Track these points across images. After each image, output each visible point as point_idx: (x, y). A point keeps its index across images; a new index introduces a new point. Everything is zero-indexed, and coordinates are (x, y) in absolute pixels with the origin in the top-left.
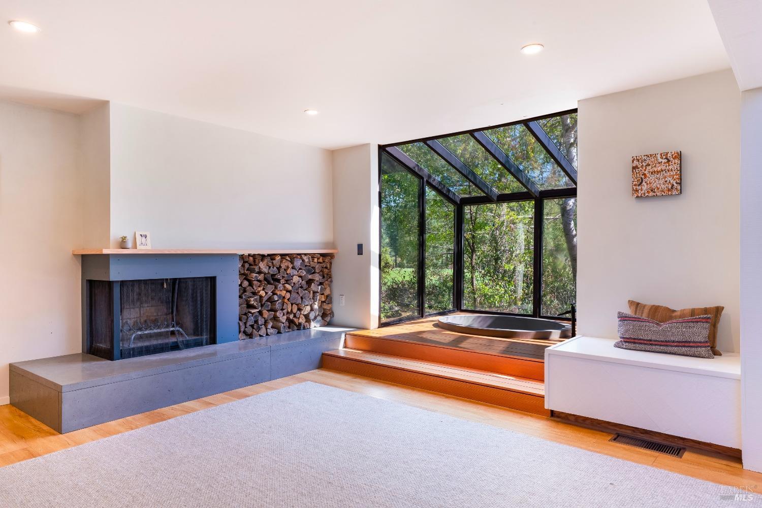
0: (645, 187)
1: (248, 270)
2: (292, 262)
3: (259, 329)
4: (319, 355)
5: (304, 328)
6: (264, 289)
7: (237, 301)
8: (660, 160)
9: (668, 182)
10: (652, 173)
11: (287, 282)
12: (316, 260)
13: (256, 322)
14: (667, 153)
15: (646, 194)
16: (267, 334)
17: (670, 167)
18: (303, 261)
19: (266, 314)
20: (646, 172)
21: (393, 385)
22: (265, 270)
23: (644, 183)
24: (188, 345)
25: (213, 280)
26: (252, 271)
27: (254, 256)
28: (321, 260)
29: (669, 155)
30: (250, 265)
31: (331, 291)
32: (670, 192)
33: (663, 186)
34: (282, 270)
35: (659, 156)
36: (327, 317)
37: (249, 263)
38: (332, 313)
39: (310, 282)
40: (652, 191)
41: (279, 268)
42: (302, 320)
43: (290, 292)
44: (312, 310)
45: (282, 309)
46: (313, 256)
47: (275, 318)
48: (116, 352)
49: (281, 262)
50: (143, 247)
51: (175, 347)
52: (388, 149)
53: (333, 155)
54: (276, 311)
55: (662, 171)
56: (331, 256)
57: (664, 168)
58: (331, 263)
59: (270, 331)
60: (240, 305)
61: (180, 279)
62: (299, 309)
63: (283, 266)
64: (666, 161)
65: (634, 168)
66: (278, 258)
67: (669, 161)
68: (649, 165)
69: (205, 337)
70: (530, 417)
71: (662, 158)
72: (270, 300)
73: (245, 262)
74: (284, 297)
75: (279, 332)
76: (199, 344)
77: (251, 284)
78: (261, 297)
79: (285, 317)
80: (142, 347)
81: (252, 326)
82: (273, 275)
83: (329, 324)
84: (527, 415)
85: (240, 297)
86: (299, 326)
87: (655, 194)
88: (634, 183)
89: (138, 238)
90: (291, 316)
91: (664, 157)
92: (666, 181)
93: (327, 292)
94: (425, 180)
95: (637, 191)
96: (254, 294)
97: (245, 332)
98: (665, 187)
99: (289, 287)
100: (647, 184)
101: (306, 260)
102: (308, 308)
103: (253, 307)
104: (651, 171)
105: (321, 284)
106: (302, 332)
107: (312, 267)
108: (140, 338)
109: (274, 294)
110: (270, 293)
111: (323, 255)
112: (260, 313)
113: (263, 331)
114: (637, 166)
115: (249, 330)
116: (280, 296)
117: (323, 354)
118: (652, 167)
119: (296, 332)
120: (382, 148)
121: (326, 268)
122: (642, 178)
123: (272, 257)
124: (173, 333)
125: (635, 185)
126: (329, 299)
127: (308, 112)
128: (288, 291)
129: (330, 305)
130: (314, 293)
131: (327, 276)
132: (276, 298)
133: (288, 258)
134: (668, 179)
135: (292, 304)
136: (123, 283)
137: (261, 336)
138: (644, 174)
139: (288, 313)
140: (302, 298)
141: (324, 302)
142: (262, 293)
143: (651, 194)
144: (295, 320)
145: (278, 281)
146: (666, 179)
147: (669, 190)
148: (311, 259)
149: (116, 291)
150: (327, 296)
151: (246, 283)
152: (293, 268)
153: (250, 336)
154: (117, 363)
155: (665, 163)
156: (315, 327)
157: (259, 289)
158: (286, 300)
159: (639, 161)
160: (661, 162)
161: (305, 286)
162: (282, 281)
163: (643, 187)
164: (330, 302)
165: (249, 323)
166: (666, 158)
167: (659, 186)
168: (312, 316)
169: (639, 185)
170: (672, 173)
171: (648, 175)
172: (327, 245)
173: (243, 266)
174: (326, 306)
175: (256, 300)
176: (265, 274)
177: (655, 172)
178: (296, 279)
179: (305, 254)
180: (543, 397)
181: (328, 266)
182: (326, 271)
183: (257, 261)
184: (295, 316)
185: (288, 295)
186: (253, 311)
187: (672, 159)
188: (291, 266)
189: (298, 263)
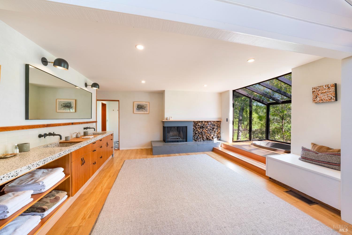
0: (318, 99)
1: (195, 125)
2: (208, 123)
3: (198, 139)
4: (212, 148)
5: (211, 140)
6: (199, 130)
7: (193, 132)
8: (325, 88)
9: (329, 96)
10: (321, 93)
11: (206, 128)
12: (215, 123)
13: (197, 138)
14: (328, 85)
15: (319, 102)
16: (200, 141)
17: (330, 90)
18: (211, 123)
19: (200, 136)
20: (319, 93)
21: (227, 159)
22: (200, 125)
23: (318, 97)
24: (181, 141)
25: (187, 127)
26: (197, 125)
27: (197, 121)
28: (217, 123)
29: (329, 86)
30: (196, 124)
31: (220, 131)
32: (330, 101)
33: (327, 98)
34: (205, 125)
35: (324, 86)
36: (219, 138)
37: (196, 123)
38: (220, 137)
39: (213, 128)
40: (321, 100)
41: (204, 125)
42: (211, 138)
43: (207, 131)
44: (214, 136)
45: (205, 135)
46: (214, 122)
47: (203, 137)
48: (166, 141)
49: (205, 123)
50: (171, 120)
51: (178, 141)
52: (236, 91)
53: (221, 94)
54: (203, 135)
55: (326, 92)
56: (220, 121)
57: (327, 91)
58: (220, 123)
59: (201, 140)
60: (193, 133)
61: (179, 127)
62: (210, 135)
63: (205, 124)
64: (328, 88)
65: (313, 92)
66: (204, 122)
67: (329, 88)
68: (320, 90)
69: (185, 140)
70: (261, 177)
71: (326, 87)
72: (201, 132)
73: (195, 123)
74: (205, 132)
75: (204, 141)
76: (183, 141)
77: (196, 128)
78: (199, 132)
79: (206, 137)
80: (171, 141)
81: (196, 138)
82: (202, 126)
83: (220, 140)
84: (261, 176)
85: (193, 131)
86: (210, 139)
87: (323, 102)
88: (313, 98)
89: (170, 118)
90: (208, 137)
91: (327, 87)
92: (328, 96)
93: (219, 131)
94: (252, 98)
95: (315, 100)
96: (197, 131)
97: (194, 140)
98: (328, 98)
99: (207, 130)
100: (319, 98)
101: (212, 123)
102: (213, 135)
103: (197, 134)
104: (321, 92)
105: (217, 129)
106: (211, 141)
107: (214, 125)
108: (171, 139)
109: (202, 131)
110: (201, 131)
111: (217, 121)
112: (199, 135)
113: (199, 140)
114: (314, 91)
115: (196, 139)
116: (204, 132)
117: (213, 148)
118: (321, 91)
119: (209, 141)
120: (234, 91)
121: (219, 125)
122: (317, 96)
123: (202, 122)
124: (177, 138)
125: (314, 98)
126: (219, 133)
127: (204, 86)
128: (206, 130)
129: (220, 135)
130: (215, 131)
131: (219, 127)
132: (203, 132)
133: (207, 122)
134: (329, 95)
135: (208, 134)
136: (167, 127)
137: (198, 141)
138: (318, 94)
139: (206, 136)
140: (211, 132)
141: (218, 134)
142: (199, 131)
143: (321, 101)
144: (209, 138)
145: (204, 128)
146: (328, 95)
147: (330, 100)
148: (213, 122)
149: (166, 128)
150: (219, 132)
151: (195, 128)
152: (208, 125)
153: (196, 141)
154: (166, 143)
155: (327, 89)
156: (215, 140)
157: (198, 130)
158: (206, 133)
159: (315, 89)
160: (326, 89)
161: (212, 129)
162: (205, 128)
163: (317, 99)
164: (220, 134)
165: (195, 138)
166: (328, 87)
167: (325, 98)
168: (214, 137)
169: (315, 98)
170: (331, 93)
171: (319, 94)
172: (219, 119)
173: (194, 124)
174: (218, 135)
175: (197, 132)
176: (200, 126)
177: (323, 93)
178: (209, 127)
179: (212, 121)
180: (265, 171)
181: (219, 124)
182: (218, 126)
183: (198, 123)
184: (209, 137)
185: (207, 132)
186: (197, 135)
187: (331, 87)
188: (207, 124)
189: (210, 123)
